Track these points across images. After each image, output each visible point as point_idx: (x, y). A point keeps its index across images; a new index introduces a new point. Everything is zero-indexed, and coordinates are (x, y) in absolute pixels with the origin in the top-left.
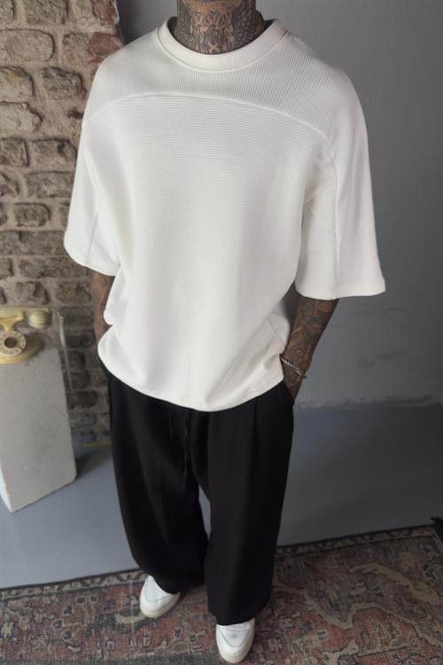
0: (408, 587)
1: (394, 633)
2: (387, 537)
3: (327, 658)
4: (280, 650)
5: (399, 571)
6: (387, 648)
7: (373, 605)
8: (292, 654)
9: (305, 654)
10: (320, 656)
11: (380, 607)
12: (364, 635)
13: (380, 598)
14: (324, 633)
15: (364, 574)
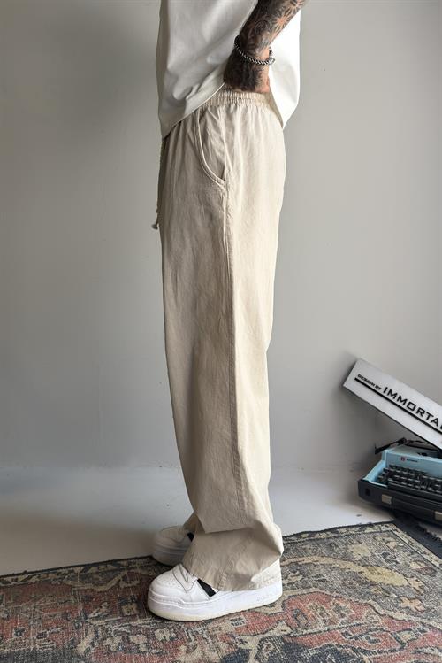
0: (361, 572)
1: (342, 612)
2: (333, 535)
3: (242, 642)
4: (172, 639)
5: (349, 560)
6: (332, 627)
7: (311, 590)
8: (190, 640)
9: (210, 641)
10: (232, 640)
11: (322, 591)
12: (299, 617)
13: (321, 585)
14: (240, 619)
15: (300, 566)
